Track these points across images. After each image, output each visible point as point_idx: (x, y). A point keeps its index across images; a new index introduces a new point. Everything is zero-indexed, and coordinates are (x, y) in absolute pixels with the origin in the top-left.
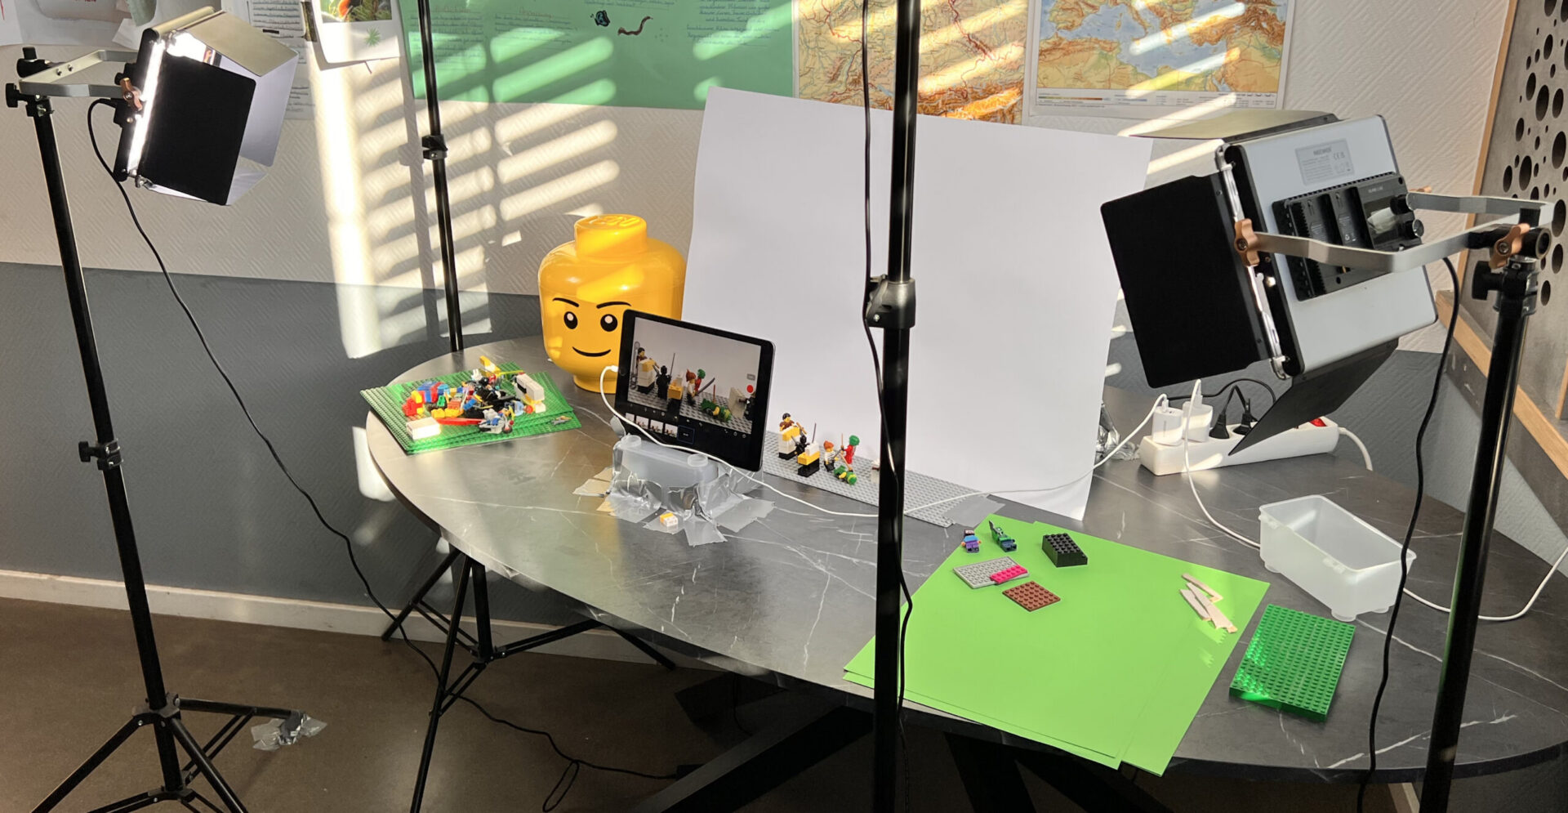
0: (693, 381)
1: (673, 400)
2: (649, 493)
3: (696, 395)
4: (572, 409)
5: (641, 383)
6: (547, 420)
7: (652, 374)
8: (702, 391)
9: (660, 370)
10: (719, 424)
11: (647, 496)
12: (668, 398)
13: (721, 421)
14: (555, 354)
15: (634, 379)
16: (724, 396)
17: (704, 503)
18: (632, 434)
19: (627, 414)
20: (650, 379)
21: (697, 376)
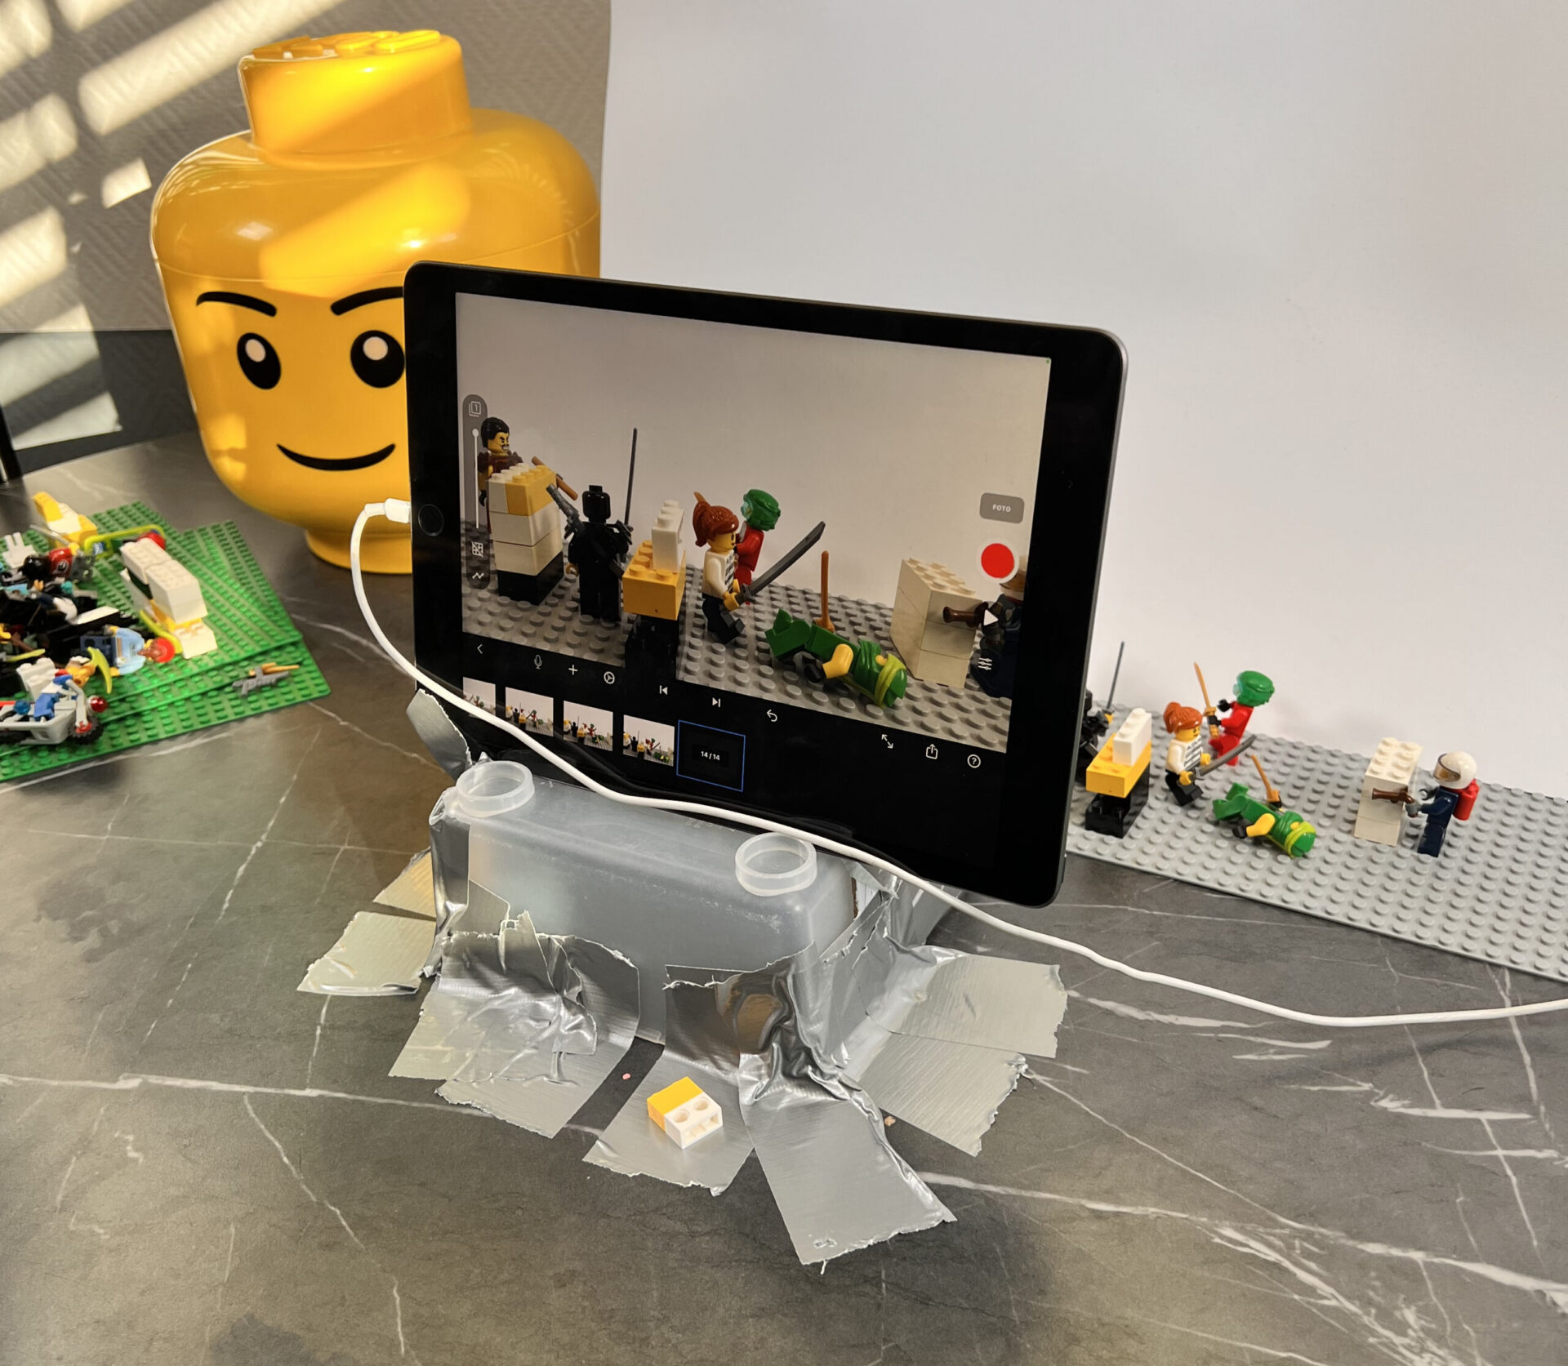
0: (728, 541)
1: (646, 622)
2: (584, 984)
3: (743, 598)
4: (296, 636)
5: (507, 560)
6: (222, 678)
7: (546, 522)
8: (768, 580)
9: (578, 505)
10: (852, 712)
11: (580, 996)
12: (625, 616)
13: (863, 701)
14: (232, 470)
15: (477, 549)
16: (870, 599)
17: (818, 1028)
18: (495, 756)
19: (468, 682)
20: (543, 541)
21: (742, 519)
